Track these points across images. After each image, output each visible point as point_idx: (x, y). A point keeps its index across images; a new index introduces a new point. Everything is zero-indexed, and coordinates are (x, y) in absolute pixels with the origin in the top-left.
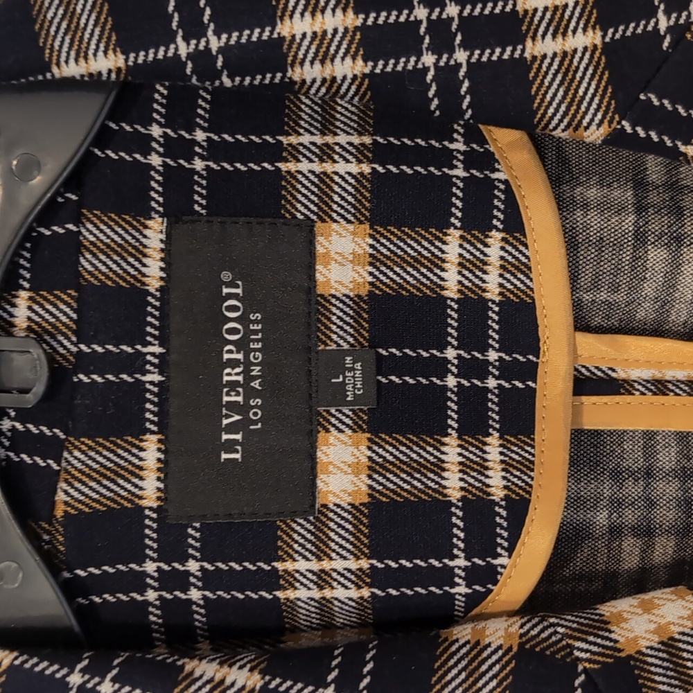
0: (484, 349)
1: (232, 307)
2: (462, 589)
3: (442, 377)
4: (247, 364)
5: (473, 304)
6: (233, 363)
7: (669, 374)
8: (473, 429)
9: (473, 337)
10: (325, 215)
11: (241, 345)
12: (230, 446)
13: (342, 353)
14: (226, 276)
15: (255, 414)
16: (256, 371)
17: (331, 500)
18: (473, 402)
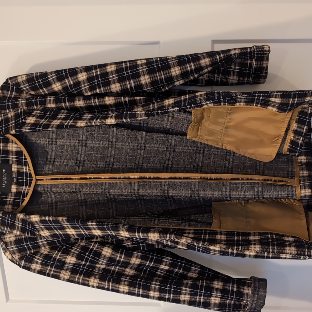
0: (28, 178)
1: (4, 172)
2: (21, 201)
3: (24, 180)
4: (5, 178)
5: (27, 173)
6: (4, 178)
7: (45, 181)
8: (26, 185)
9: (27, 177)
10: (13, 163)
11: (5, 176)
12: (3, 185)
13: (14, 177)
14: (3, 169)
15: (6, 183)
16: (6, 178)
17: (13, 191)
18: (27, 183)
